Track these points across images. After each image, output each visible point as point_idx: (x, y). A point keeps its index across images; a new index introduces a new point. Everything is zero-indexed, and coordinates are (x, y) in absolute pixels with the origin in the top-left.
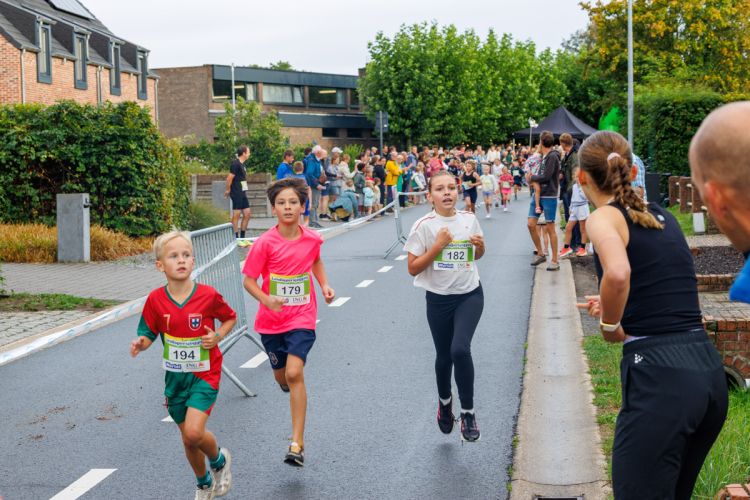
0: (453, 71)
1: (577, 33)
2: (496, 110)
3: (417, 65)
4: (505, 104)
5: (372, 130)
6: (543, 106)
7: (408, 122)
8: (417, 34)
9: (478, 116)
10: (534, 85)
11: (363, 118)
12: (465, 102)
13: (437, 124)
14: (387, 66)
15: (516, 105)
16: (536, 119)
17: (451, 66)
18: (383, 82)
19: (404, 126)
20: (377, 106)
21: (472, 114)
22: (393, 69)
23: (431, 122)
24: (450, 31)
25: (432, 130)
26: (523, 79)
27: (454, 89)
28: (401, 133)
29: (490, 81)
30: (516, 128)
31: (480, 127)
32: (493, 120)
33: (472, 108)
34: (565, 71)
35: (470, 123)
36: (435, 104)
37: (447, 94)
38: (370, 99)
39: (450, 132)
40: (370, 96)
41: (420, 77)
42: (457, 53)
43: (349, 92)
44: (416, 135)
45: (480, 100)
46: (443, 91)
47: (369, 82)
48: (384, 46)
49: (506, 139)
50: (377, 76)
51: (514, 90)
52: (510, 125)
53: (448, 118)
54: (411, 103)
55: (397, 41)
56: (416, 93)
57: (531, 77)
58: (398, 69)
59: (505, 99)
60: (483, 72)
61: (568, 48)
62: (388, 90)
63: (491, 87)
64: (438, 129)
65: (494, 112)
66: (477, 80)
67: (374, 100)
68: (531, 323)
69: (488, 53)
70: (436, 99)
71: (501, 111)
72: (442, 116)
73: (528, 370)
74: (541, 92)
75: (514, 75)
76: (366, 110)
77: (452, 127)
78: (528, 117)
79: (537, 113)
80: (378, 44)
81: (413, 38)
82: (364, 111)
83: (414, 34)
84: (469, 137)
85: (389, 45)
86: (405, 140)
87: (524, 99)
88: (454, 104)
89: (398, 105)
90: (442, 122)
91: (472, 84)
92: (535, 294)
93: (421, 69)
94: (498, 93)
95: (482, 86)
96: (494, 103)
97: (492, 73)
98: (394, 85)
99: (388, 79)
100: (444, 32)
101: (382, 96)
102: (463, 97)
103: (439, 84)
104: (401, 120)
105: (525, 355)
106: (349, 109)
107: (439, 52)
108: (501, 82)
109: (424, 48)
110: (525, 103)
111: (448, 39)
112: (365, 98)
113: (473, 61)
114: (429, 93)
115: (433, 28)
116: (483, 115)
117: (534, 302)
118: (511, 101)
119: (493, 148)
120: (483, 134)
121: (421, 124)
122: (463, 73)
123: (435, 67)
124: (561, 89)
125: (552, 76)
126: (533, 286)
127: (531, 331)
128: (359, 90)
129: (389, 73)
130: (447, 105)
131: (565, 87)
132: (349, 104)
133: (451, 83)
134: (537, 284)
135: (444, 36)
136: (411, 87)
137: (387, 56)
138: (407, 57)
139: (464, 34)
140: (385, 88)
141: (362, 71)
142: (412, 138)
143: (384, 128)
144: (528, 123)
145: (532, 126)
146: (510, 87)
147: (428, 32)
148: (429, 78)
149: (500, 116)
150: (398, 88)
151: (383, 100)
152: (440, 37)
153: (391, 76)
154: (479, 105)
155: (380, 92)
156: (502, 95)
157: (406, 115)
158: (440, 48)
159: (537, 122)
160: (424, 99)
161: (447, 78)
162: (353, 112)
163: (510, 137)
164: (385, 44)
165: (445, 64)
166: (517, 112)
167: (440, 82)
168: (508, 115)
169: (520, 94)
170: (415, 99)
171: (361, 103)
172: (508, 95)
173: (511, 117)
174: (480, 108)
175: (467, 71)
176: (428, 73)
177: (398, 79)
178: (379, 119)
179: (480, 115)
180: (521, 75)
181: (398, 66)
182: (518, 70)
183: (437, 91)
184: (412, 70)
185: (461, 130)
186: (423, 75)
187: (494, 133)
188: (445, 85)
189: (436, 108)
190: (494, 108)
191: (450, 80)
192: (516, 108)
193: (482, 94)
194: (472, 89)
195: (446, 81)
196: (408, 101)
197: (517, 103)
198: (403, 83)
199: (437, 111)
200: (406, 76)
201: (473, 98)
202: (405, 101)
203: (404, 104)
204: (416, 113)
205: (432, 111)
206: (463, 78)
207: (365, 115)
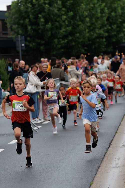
0: (72, 4)
2: (104, 31)
3: (47, 1)
4: (111, 26)
7: (43, 42)
9: (91, 35)
12: (82, 27)
13: (63, 42)
14: (26, 3)
15: (118, 27)
17: (72, 1)
18: (24, 14)
19: (40, 45)
21: (88, 35)
22: (29, 5)
23: (59, 42)
25: (59, 46)
27: (74, 17)
28: (38, 49)
29: (99, 11)
30: (119, 42)
31: (94, 43)
32: (103, 38)
33: (87, 30)
35: (86, 40)
36: (61, 29)
37: (69, 21)
38: (15, 27)
39: (72, 47)
40: (15, 24)
41: (49, 10)
43: (1, 22)
44: (49, 50)
45: (93, 24)
46: (66, 19)
47: (13, 15)
49: (112, 50)
50: (19, 11)
51: (116, 16)
52: (114, 40)
53: (70, 38)
54: (44, 28)
56: (46, 22)
58: (33, 5)
59: (110, 23)
60: (94, 4)
62: (27, 20)
63: (100, 15)
64: (63, 45)
66: (90, 10)
67: (18, 28)
70: (61, 26)
71: (108, 31)
75: (116, 5)
76: (13, 35)
77: (74, 44)
82: (11, 35)
84: (86, 50)
88: (74, 28)
89: (34, 30)
90: (66, 41)
91: (86, 13)
93: (50, 4)
94: (105, 19)
95: (93, 14)
96: (103, 26)
98: (31, 16)
99: (26, 12)
101: (23, 24)
102: (80, 23)
104: (37, 40)
106: (1, 35)
108: (106, 10)
112: (11, 26)
114: (56, 21)
116: (96, 35)
118: (115, 23)
120: (95, 48)
122: (79, 6)
128: (8, 21)
129: (27, 8)
130: (70, 28)
132: (1, 31)
133: (71, 13)
136: (44, 17)
140: (25, 18)
141: (8, 7)
142: (46, 52)
143: (22, 47)
146: (113, 14)
148: (56, 10)
149: (107, 34)
150: (34, 18)
151: (24, 27)
153: (29, 10)
154: (92, 28)
155: (22, 22)
156: (108, 20)
160: (52, 25)
161: (69, 10)
162: (4, 36)
166: (119, 32)
167: (64, 13)
168: (113, 33)
169: (121, 18)
170: (47, 26)
171: (9, 29)
172: (113, 19)
173: (115, 35)
174: (93, 30)
175: (83, 4)
176: (55, 7)
177: (34, 12)
178: (18, 40)
179: (93, 35)
180: (121, 5)
181: (33, 3)
182: (119, 2)
183: (61, 19)
184: (44, 5)
185: (80, 46)
186: (51, 8)
187: (104, 47)
188: (67, 15)
189: (62, 31)
190: (102, 29)
191: (71, 11)
192: (118, 29)
193: (94, 20)
194: (87, 17)
195: (68, 12)
196: (42, 27)
197: (119, 25)
198: (38, 14)
199: (62, 33)
200: (39, 10)
201: (87, 23)
202: (39, 27)
203: (39, 29)
204: (47, 35)
205: (59, 33)
206: (80, 9)
207: (12, 38)
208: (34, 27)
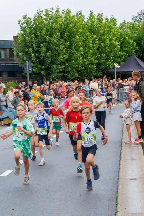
0: (69, 36)
1: (141, 11)
2: (95, 59)
3: (48, 33)
4: (100, 54)
5: (23, 72)
6: (123, 56)
7: (43, 67)
8: (47, 15)
10: (117, 43)
11: (17, 66)
12: (77, 54)
13: (60, 67)
14: (30, 35)
15: (106, 55)
16: (119, 63)
17: (69, 33)
18: (28, 44)
19: (41, 69)
20: (25, 58)
21: (81, 62)
22: (33, 36)
24: (67, 13)
25: (58, 71)
26: (110, 40)
27: (70, 47)
28: (40, 73)
29: (91, 42)
30: (107, 68)
31: (86, 68)
32: (93, 64)
33: (81, 58)
34: (135, 35)
35: (80, 66)
36: (59, 56)
37: (66, 50)
38: (21, 54)
39: (68, 72)
40: (21, 52)
41: (50, 40)
42: (71, 25)
43: (8, 50)
44: (48, 74)
45: (85, 52)
46: (64, 48)
47: (19, 44)
48: (28, 22)
49: (101, 75)
50: (24, 41)
51: (105, 46)
52: (103, 67)
53: (67, 64)
54: (45, 56)
55: (35, 20)
56: (47, 50)
57: (114, 39)
58: (36, 36)
59: (100, 52)
60: (87, 36)
61: (136, 20)
62: (31, 49)
63: (91, 45)
64: (61, 70)
65: (94, 60)
66: (83, 41)
67: (23, 55)
68: (120, 182)
69: (89, 25)
70: (59, 53)
71: (98, 59)
72: (63, 63)
73: (119, 210)
74: (121, 47)
75: (105, 37)
76: (19, 61)
77: (69, 69)
78: (114, 62)
79: (119, 60)
80: (24, 21)
81: (45, 17)
82: (17, 61)
83: (45, 15)
84: (79, 75)
85: (31, 22)
86: (42, 77)
87: (111, 52)
88: (70, 56)
89: (37, 57)
90: (64, 66)
91: (80, 44)
92: (121, 166)
93: (50, 36)
94: (96, 48)
95: (86, 45)
96: (94, 54)
97: (92, 37)
98: (34, 45)
99: (31, 42)
100: (63, 13)
101: (27, 52)
102: (75, 51)
103: (61, 44)
104: (39, 66)
105: (117, 201)
106: (8, 61)
107: (61, 25)
108: (97, 42)
109: (52, 23)
110: (112, 54)
111: (65, 17)
112: (18, 54)
113: (81, 30)
114: (55, 50)
115: (57, 11)
116: (88, 62)
117: (121, 170)
118: (104, 52)
119: (94, 80)
120: (87, 73)
121: (51, 68)
122: (75, 37)
123: (58, 34)
124: (132, 45)
125: (127, 38)
126: (120, 161)
127: (120, 187)
128: (14, 49)
129: (31, 39)
130: (66, 56)
131: (135, 44)
132: (8, 57)
133: (68, 43)
134: (122, 160)
135: (64, 16)
136: (45, 46)
137: (30, 28)
138: (42, 29)
139: (76, 14)
140: (29, 47)
141: (15, 38)
142: (46, 76)
143: (29, 71)
144: (114, 65)
145: (116, 67)
146: (102, 44)
147: (54, 14)
148: (55, 41)
149: (97, 62)
150: (37, 47)
151: (28, 55)
152: (61, 17)
153: (33, 40)
154: (85, 55)
155: (27, 50)
156: (98, 49)
157: (42, 63)
158: (61, 23)
159: (119, 65)
160: (52, 53)
161: (66, 41)
162: (11, 62)
163: (103, 74)
164: (28, 21)
165: (64, 32)
166: (107, 59)
167: (62, 43)
168: (102, 61)
169: (109, 48)
170: (47, 53)
171: (16, 56)
172: (102, 49)
173: (104, 62)
174: (85, 58)
175: (77, 36)
176: (54, 38)
177: (37, 42)
178: (26, 65)
179: (86, 62)
180: (109, 37)
181: (36, 34)
182: (107, 35)
183: (60, 48)
184: (45, 36)
185: (74, 71)
186: (51, 39)
187: (94, 72)
188: (64, 45)
189: (60, 58)
190: (94, 57)
191: (67, 42)
192: (106, 57)
193: (86, 49)
194: (81, 46)
195: (65, 42)
196: (43, 54)
197: (107, 54)
198: (40, 44)
199: (60, 60)
200: (41, 40)
201: (81, 52)
202: (41, 55)
203: (41, 56)
204: (48, 61)
205: (57, 60)
206: (75, 40)
207: (18, 63)
208: (37, 55)
